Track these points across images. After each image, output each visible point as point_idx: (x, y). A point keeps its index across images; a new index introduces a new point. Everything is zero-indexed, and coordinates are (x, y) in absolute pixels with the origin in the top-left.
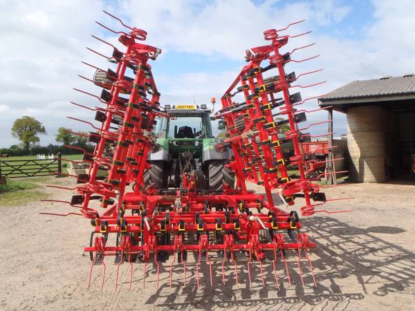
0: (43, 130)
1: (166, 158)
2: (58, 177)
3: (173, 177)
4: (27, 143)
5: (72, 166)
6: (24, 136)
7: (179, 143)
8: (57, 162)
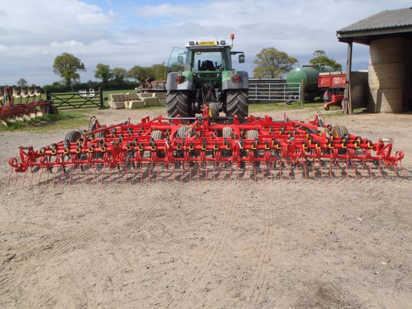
0: (82, 67)
1: (191, 88)
2: (101, 109)
3: (196, 104)
4: (68, 80)
5: (112, 99)
6: (65, 73)
7: (202, 75)
8: (99, 95)
